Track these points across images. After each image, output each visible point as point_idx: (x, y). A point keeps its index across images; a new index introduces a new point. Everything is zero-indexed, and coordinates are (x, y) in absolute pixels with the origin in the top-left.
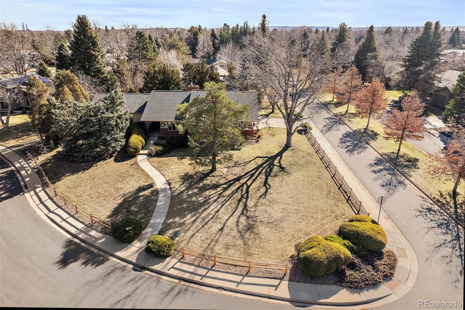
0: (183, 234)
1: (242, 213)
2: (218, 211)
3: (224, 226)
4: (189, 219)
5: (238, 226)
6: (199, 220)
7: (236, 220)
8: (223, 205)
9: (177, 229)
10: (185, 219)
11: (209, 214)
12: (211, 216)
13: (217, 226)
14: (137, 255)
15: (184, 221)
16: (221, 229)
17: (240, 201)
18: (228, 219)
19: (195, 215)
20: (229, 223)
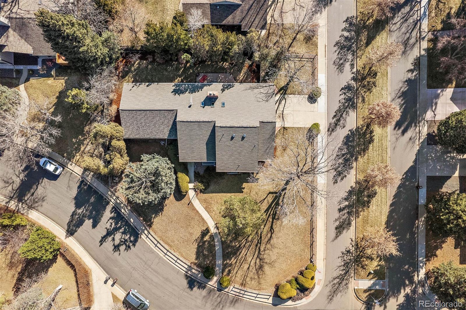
0: (232, 271)
1: (258, 256)
2: (246, 255)
3: (249, 266)
4: (233, 260)
5: (256, 266)
6: (238, 262)
7: (255, 262)
8: (248, 250)
9: (230, 268)
10: (231, 261)
11: (242, 257)
12: (243, 259)
13: (246, 266)
14: (217, 283)
15: (232, 262)
16: (249, 268)
17: (257, 246)
18: (251, 261)
19: (236, 258)
20: (252, 264)
